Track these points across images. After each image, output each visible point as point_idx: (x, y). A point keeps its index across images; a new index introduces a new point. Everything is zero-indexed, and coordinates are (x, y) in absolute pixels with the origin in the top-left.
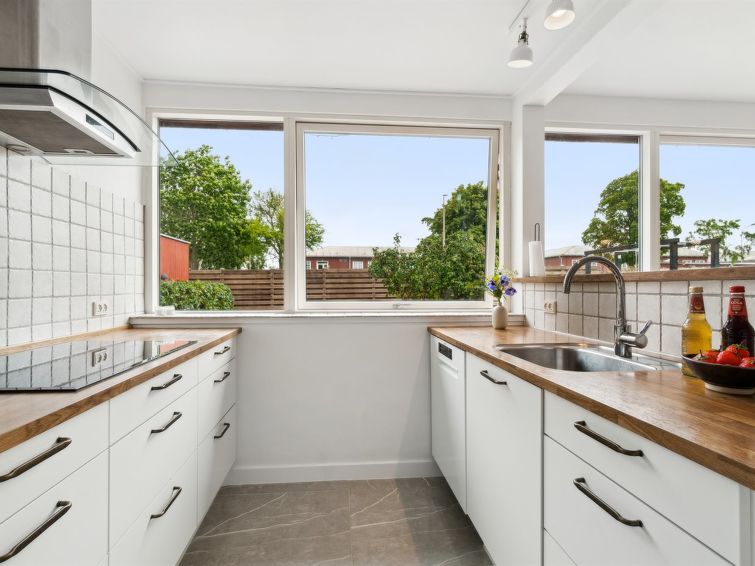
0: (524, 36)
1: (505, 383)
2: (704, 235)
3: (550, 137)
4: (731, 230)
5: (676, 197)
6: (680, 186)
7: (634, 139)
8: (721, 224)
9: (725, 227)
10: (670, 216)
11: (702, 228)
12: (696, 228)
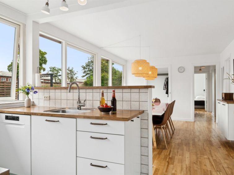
0: (47, 4)
1: (59, 121)
2: (52, 72)
3: (41, 35)
4: (60, 71)
5: (44, 57)
6: (46, 53)
7: (60, 42)
8: (57, 69)
9: (58, 70)
10: (42, 64)
11: (52, 69)
12: (50, 69)
